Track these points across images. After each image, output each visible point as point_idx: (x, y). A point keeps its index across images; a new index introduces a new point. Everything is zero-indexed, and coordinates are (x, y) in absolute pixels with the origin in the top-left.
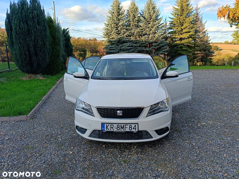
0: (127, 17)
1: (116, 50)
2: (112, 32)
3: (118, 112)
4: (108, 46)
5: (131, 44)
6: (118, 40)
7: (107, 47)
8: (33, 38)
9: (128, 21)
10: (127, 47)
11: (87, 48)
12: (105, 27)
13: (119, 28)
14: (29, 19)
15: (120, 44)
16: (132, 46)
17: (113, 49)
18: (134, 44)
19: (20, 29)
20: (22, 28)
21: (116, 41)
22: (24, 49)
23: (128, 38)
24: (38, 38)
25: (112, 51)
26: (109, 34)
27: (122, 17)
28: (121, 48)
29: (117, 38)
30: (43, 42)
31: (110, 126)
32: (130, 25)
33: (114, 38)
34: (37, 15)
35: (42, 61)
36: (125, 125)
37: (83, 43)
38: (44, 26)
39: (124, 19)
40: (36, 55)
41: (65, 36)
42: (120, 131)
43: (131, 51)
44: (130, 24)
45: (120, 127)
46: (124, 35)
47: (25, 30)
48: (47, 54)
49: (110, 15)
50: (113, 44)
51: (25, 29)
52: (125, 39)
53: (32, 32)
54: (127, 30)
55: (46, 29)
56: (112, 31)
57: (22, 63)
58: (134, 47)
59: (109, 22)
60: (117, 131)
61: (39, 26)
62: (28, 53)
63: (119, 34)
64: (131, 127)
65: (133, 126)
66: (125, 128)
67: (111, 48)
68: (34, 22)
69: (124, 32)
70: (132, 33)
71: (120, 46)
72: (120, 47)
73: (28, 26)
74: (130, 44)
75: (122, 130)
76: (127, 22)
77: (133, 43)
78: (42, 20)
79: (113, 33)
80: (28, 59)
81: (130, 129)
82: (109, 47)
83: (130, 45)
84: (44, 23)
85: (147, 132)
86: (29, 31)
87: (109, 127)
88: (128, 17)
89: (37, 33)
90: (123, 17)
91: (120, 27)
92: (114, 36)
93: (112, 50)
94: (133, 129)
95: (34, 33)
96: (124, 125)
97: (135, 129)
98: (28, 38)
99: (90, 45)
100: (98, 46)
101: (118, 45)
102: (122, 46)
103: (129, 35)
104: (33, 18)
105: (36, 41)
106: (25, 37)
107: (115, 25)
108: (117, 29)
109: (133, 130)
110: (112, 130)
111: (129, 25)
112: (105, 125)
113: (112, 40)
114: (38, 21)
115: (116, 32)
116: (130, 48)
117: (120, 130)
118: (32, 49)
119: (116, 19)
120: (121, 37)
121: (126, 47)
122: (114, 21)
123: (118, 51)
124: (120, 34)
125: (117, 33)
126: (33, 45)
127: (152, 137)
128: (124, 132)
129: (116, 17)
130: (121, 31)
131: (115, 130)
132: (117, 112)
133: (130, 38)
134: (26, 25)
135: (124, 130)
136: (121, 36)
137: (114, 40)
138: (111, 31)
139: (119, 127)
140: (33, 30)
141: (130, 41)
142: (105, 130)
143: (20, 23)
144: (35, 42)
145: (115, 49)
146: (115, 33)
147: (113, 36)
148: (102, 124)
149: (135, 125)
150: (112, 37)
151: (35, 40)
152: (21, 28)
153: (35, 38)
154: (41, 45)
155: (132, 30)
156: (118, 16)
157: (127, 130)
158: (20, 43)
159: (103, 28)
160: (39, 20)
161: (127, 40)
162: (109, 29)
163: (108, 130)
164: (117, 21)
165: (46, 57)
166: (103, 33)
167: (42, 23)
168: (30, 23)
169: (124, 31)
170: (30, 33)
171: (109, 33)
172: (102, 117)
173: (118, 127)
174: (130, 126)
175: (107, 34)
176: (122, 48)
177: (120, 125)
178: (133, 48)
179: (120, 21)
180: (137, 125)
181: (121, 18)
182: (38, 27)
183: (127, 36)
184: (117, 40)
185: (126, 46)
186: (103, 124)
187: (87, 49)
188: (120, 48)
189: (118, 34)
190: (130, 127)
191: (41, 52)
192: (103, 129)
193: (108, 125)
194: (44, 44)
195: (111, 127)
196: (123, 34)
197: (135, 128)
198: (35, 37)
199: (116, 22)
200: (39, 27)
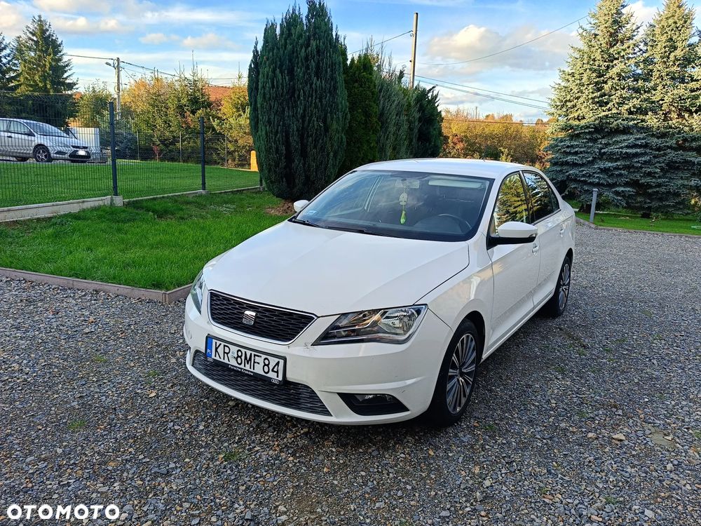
0: (645, 48)
1: (586, 155)
2: (578, 98)
3: (247, 312)
4: (561, 141)
5: (643, 139)
6: (597, 122)
7: (557, 146)
8: (300, 111)
9: (645, 61)
10: (627, 147)
11: (505, 148)
12: (560, 81)
13: (606, 87)
14: (298, 63)
15: (603, 138)
16: (646, 146)
17: (576, 153)
18: (655, 140)
19: (273, 87)
20: (277, 86)
21: (588, 127)
22: (275, 137)
23: (634, 120)
24: (312, 112)
25: (569, 158)
26: (569, 104)
27: (624, 50)
28: (603, 151)
29: (593, 119)
30: (325, 121)
31: (222, 346)
32: (651, 76)
33: (584, 118)
34: (318, 51)
35: (316, 173)
36: (255, 355)
37: (497, 129)
38: (333, 78)
39: (630, 56)
40: (304, 154)
41: (422, 109)
42: (241, 369)
43: (638, 162)
44: (651, 71)
45: (243, 357)
46: (620, 109)
47: (283, 90)
48: (332, 154)
49: (581, 45)
50: (578, 136)
51: (283, 86)
52: (623, 120)
53: (299, 96)
54: (637, 90)
55: (335, 88)
56: (580, 94)
57: (269, 172)
58: (652, 149)
59: (574, 65)
60: (236, 367)
61: (318, 80)
62: (284, 148)
63: (602, 104)
64: (268, 365)
65: (273, 361)
66: (254, 362)
67: (568, 147)
68: (307, 68)
69: (624, 98)
70: (653, 102)
71: (601, 143)
72: (600, 146)
73: (292, 79)
74: (639, 139)
75: (247, 367)
76: (642, 66)
77: (653, 135)
78: (327, 64)
79: (581, 100)
80: (283, 164)
81: (266, 370)
82: (563, 143)
83: (639, 143)
84: (332, 71)
85: (313, 392)
86: (292, 91)
87: (220, 350)
88: (647, 50)
89: (312, 98)
90: (629, 47)
91: (610, 83)
92: (583, 111)
93: (570, 153)
94: (273, 371)
95: (304, 98)
96: (253, 353)
97: (277, 372)
98: (289, 109)
99: (516, 136)
100: (541, 143)
101: (595, 141)
102: (607, 145)
103: (638, 109)
104: (307, 58)
105: (308, 118)
106: (283, 107)
107: (594, 75)
108: (599, 90)
109: (272, 375)
110: (226, 361)
111: (647, 77)
112: (214, 341)
113: (577, 123)
114: (318, 67)
115: (592, 98)
116: (638, 150)
117: (242, 366)
118: (294, 140)
119: (599, 57)
120: (607, 113)
121: (622, 148)
122: (591, 63)
123: (590, 159)
124: (607, 103)
125: (597, 100)
126: (298, 130)
127: (327, 413)
128: (250, 373)
129: (602, 51)
130: (610, 96)
131: (233, 362)
132: (243, 313)
133: (641, 117)
134: (287, 78)
135: (252, 370)
136: (609, 110)
137: (583, 123)
138: (577, 95)
139: (240, 357)
140: (303, 90)
141: (643, 128)
142: (213, 357)
143: (274, 71)
144: (303, 122)
145: (581, 153)
146: (590, 101)
147: (579, 112)
148: (207, 337)
149: (277, 360)
150: (576, 115)
151: (303, 117)
152: (275, 84)
153: (304, 111)
154: (317, 130)
155: (654, 92)
156: (612, 46)
157: (259, 370)
158: (269, 122)
159: (553, 85)
160: (321, 64)
161: (631, 123)
162: (571, 90)
163: (217, 358)
164: (605, 61)
165: (328, 161)
166: (549, 101)
167: (326, 72)
168: (299, 71)
169: (621, 95)
170: (294, 97)
171: (570, 101)
172: (213, 319)
173: (238, 356)
174: (265, 359)
175: (564, 105)
176: (606, 150)
177: (243, 350)
178: (648, 151)
179: (615, 62)
180: (282, 362)
181: (619, 53)
182: (314, 82)
183: (631, 113)
184: (594, 125)
185: (623, 145)
186: (209, 338)
187: (503, 150)
188: (602, 149)
189: (601, 106)
190: (265, 365)
191: (315, 147)
192: (208, 351)
193: (218, 343)
194: (327, 129)
195: (224, 353)
196: (618, 103)
197: (275, 370)
198: (305, 107)
199: (599, 66)
200: (319, 82)
